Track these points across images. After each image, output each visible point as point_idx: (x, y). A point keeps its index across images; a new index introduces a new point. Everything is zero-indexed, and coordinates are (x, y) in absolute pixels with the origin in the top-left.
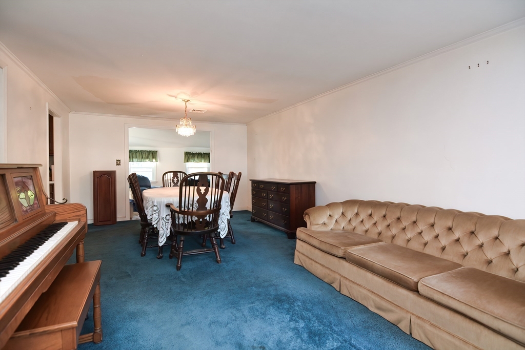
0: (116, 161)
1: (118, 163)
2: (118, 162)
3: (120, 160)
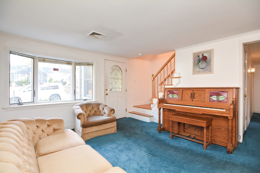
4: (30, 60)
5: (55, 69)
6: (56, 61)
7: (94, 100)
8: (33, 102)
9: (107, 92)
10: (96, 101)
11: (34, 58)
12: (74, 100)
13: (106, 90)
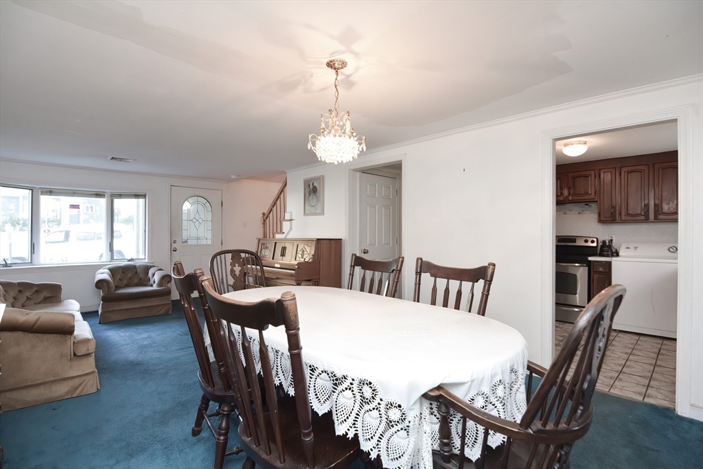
4: (27, 193)
5: (73, 206)
6: (74, 193)
7: (146, 261)
8: (31, 262)
9: (174, 246)
10: (150, 261)
11: (32, 190)
12: (109, 259)
13: (172, 241)
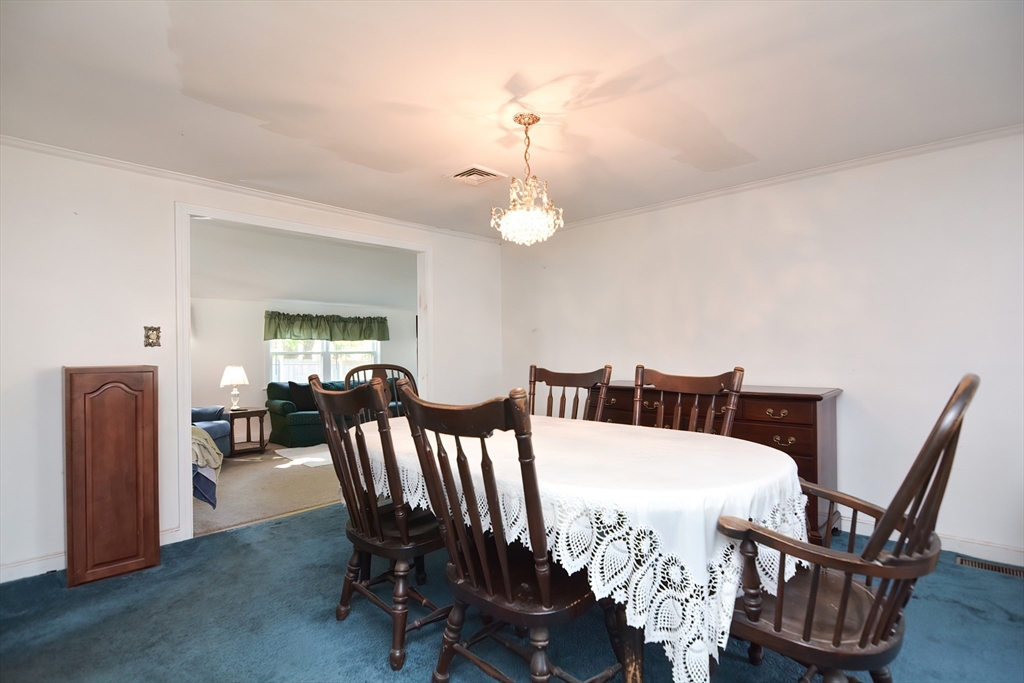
0: (143, 332)
1: (152, 337)
2: (153, 335)
3: (157, 329)
